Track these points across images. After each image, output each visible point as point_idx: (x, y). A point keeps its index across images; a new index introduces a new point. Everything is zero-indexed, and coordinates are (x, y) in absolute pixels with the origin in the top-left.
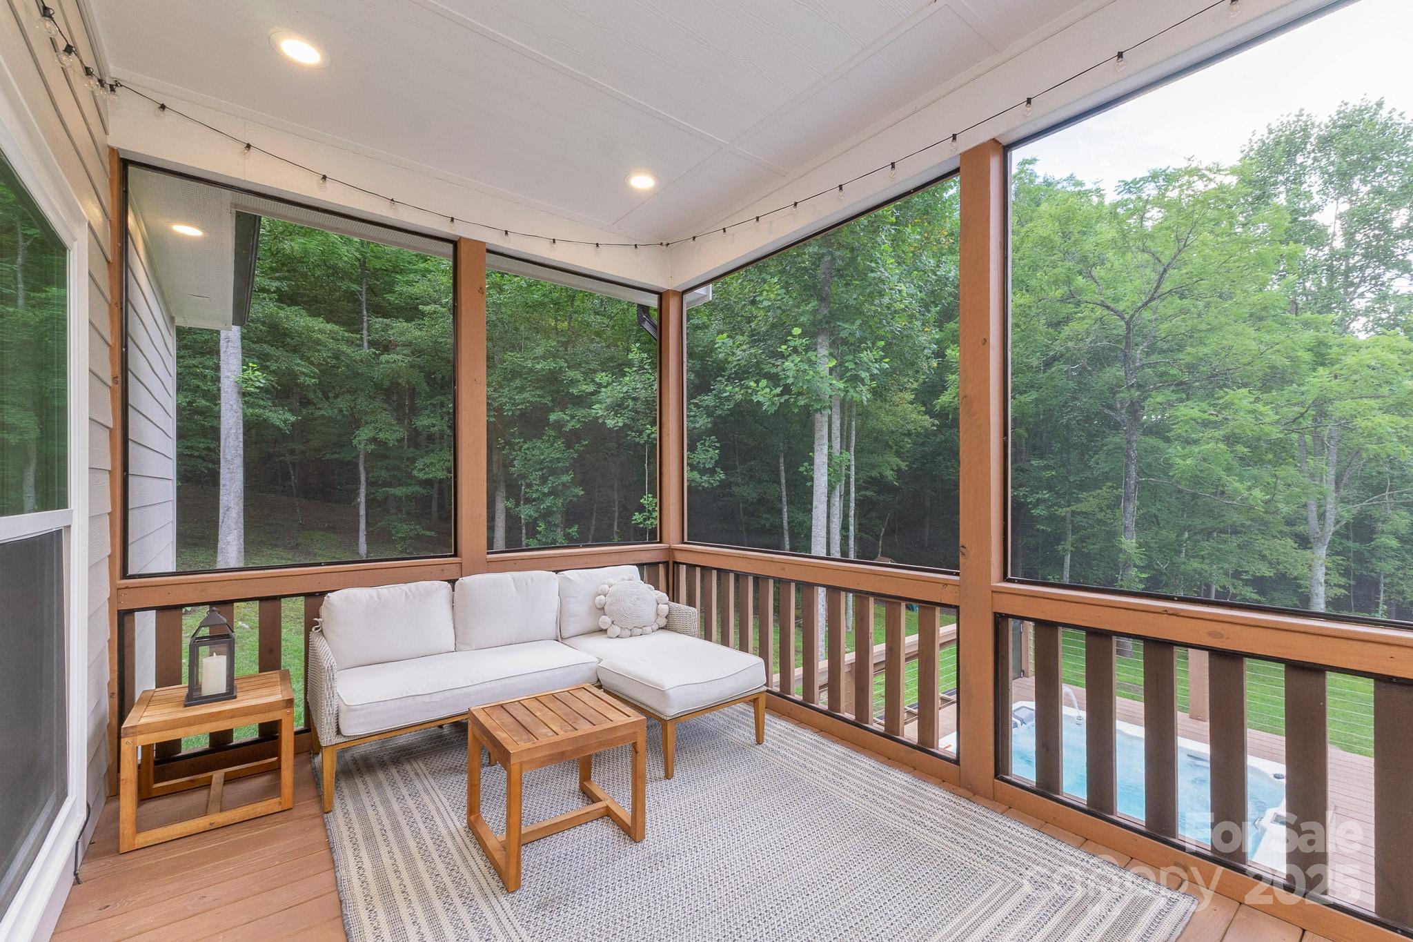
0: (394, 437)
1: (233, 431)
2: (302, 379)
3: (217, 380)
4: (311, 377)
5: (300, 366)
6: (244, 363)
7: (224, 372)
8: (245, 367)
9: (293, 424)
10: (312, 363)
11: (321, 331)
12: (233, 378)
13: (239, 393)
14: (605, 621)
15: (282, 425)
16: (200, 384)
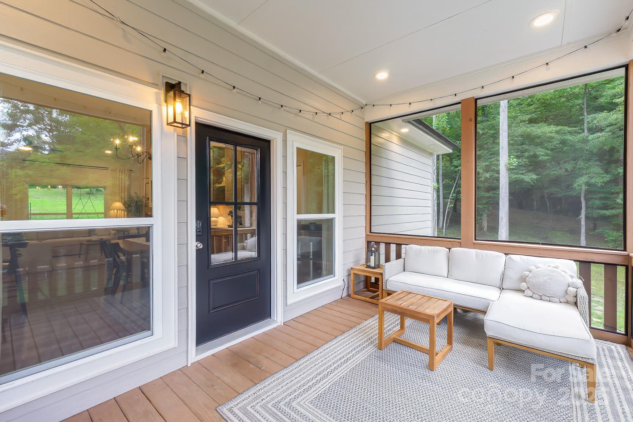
0: (602, 181)
1: (504, 186)
2: (540, 158)
3: (498, 165)
4: (545, 156)
5: (540, 151)
6: (509, 156)
7: (501, 162)
8: (509, 158)
9: (537, 180)
10: (548, 149)
11: (551, 132)
12: (504, 164)
13: (507, 169)
14: (524, 285)
15: (530, 181)
16: (495, 168)
